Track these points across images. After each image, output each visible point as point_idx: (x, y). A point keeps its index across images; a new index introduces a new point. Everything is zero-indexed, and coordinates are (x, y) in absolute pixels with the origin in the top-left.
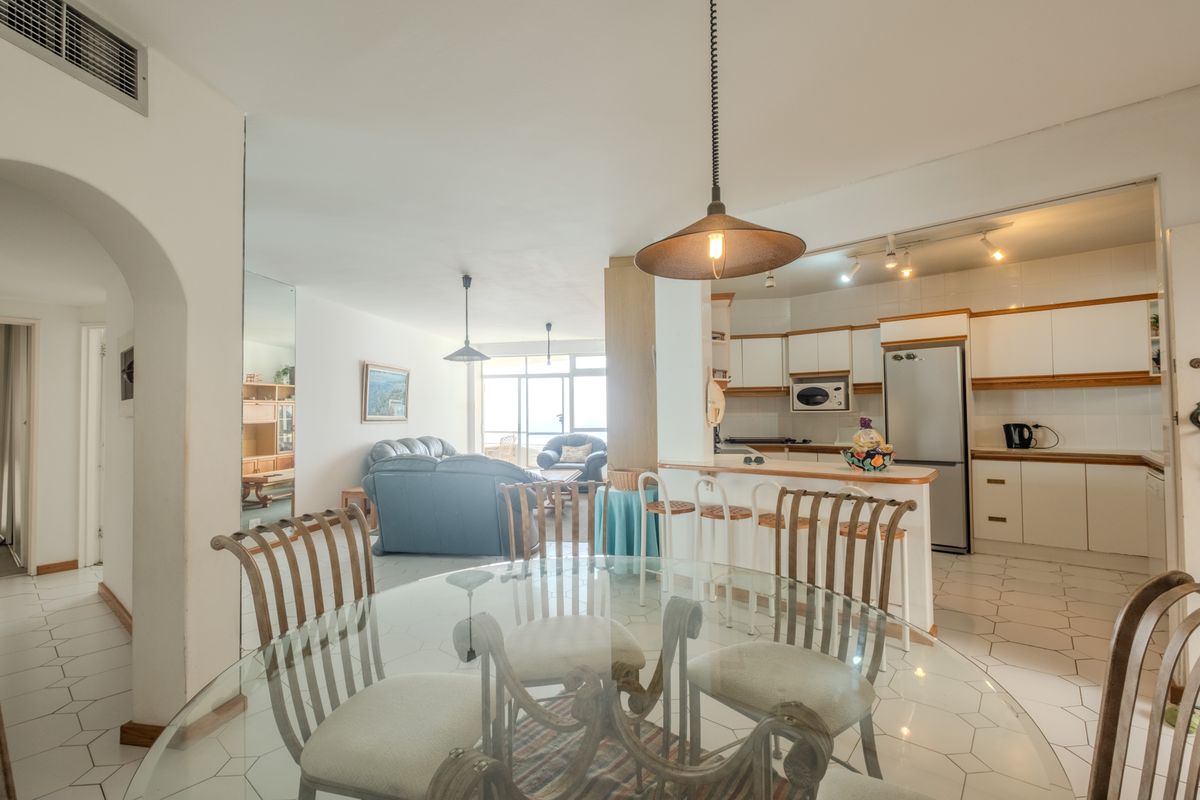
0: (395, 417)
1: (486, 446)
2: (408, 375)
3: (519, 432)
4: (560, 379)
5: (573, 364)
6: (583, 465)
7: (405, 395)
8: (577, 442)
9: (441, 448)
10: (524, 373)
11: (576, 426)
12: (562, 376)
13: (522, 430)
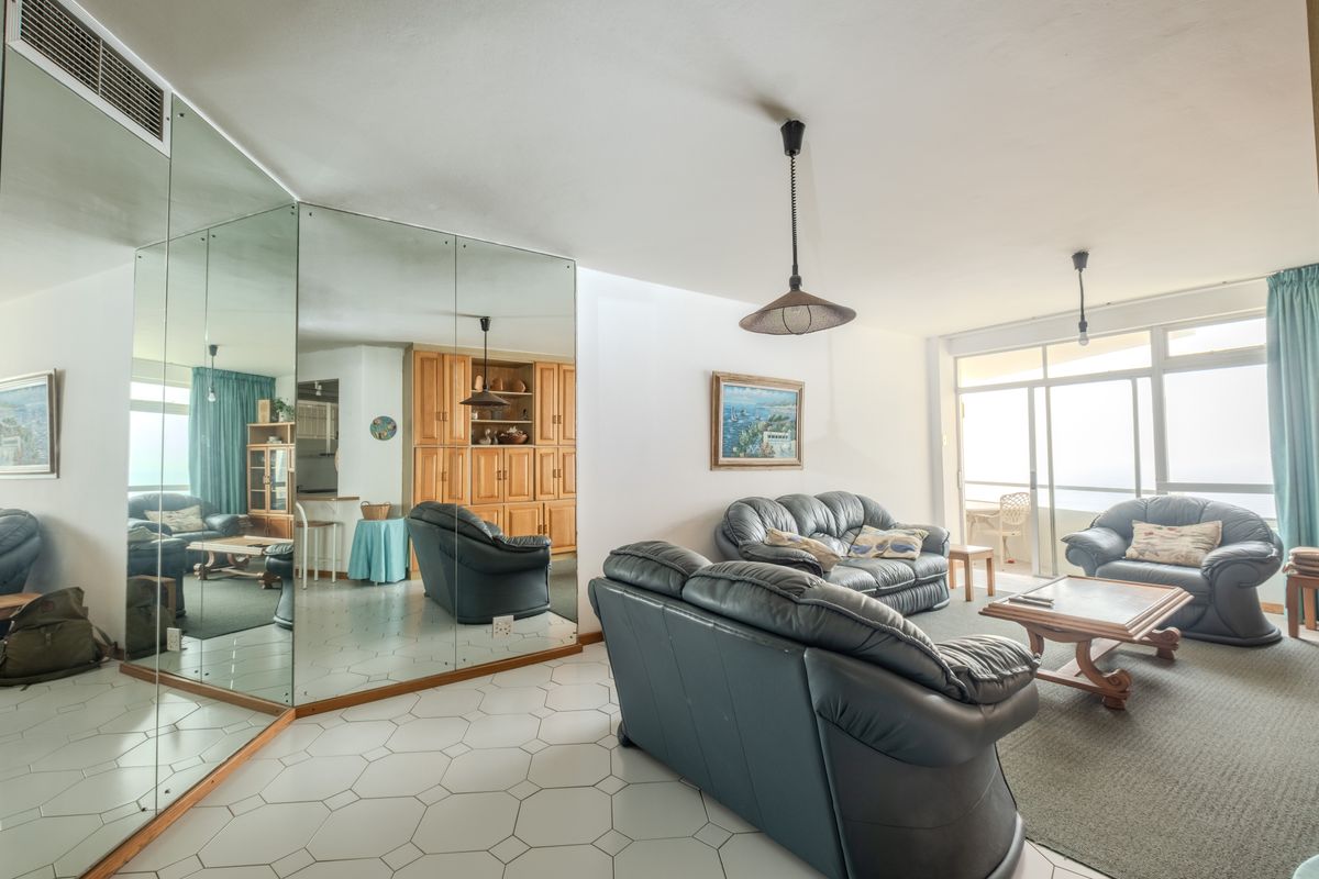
0: (777, 459)
1: (969, 506)
2: (801, 391)
3: (1033, 486)
4: (1128, 383)
5: (1160, 348)
6: (1197, 573)
7: (796, 426)
8: (1175, 516)
9: (862, 512)
10: (1040, 376)
11: (1172, 478)
12: (1132, 375)
13: (1039, 482)
